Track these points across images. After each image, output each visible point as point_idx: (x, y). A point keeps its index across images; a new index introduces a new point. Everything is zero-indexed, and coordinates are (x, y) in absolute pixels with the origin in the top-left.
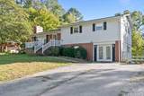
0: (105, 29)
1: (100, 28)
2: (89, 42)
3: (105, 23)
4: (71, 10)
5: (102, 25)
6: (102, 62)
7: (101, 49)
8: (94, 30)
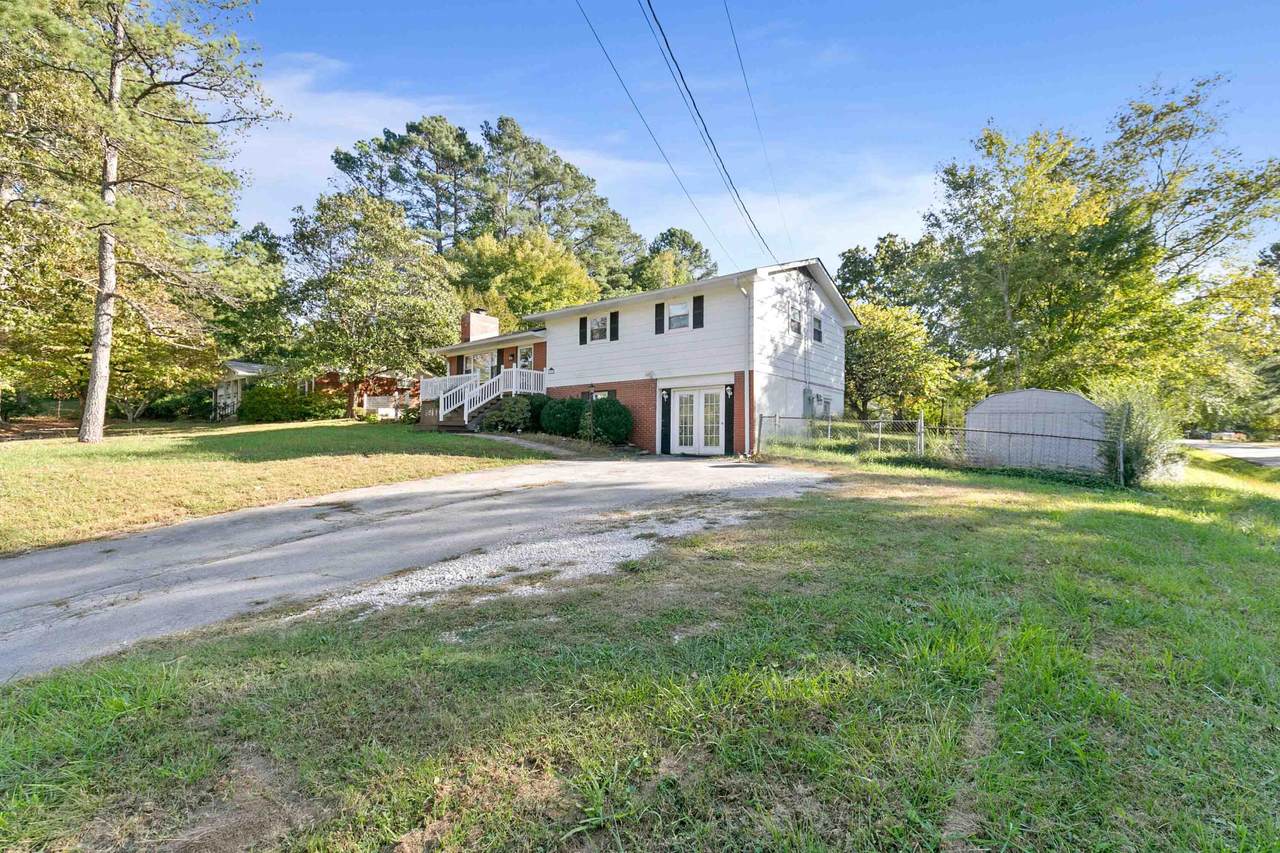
0: (698, 322)
1: (679, 322)
2: (642, 376)
3: (698, 302)
4: (669, 237)
5: (688, 308)
6: (685, 456)
7: (686, 404)
8: (659, 329)
